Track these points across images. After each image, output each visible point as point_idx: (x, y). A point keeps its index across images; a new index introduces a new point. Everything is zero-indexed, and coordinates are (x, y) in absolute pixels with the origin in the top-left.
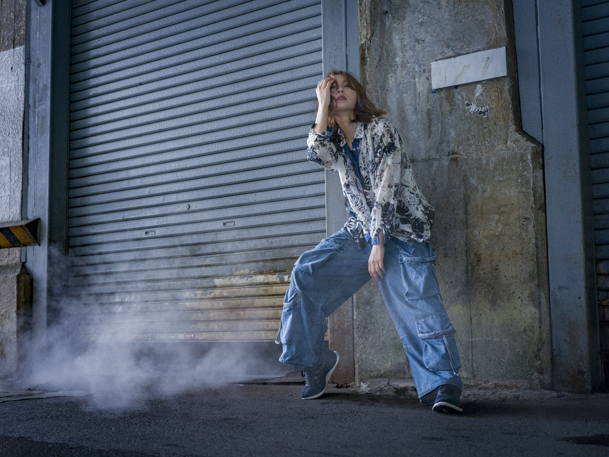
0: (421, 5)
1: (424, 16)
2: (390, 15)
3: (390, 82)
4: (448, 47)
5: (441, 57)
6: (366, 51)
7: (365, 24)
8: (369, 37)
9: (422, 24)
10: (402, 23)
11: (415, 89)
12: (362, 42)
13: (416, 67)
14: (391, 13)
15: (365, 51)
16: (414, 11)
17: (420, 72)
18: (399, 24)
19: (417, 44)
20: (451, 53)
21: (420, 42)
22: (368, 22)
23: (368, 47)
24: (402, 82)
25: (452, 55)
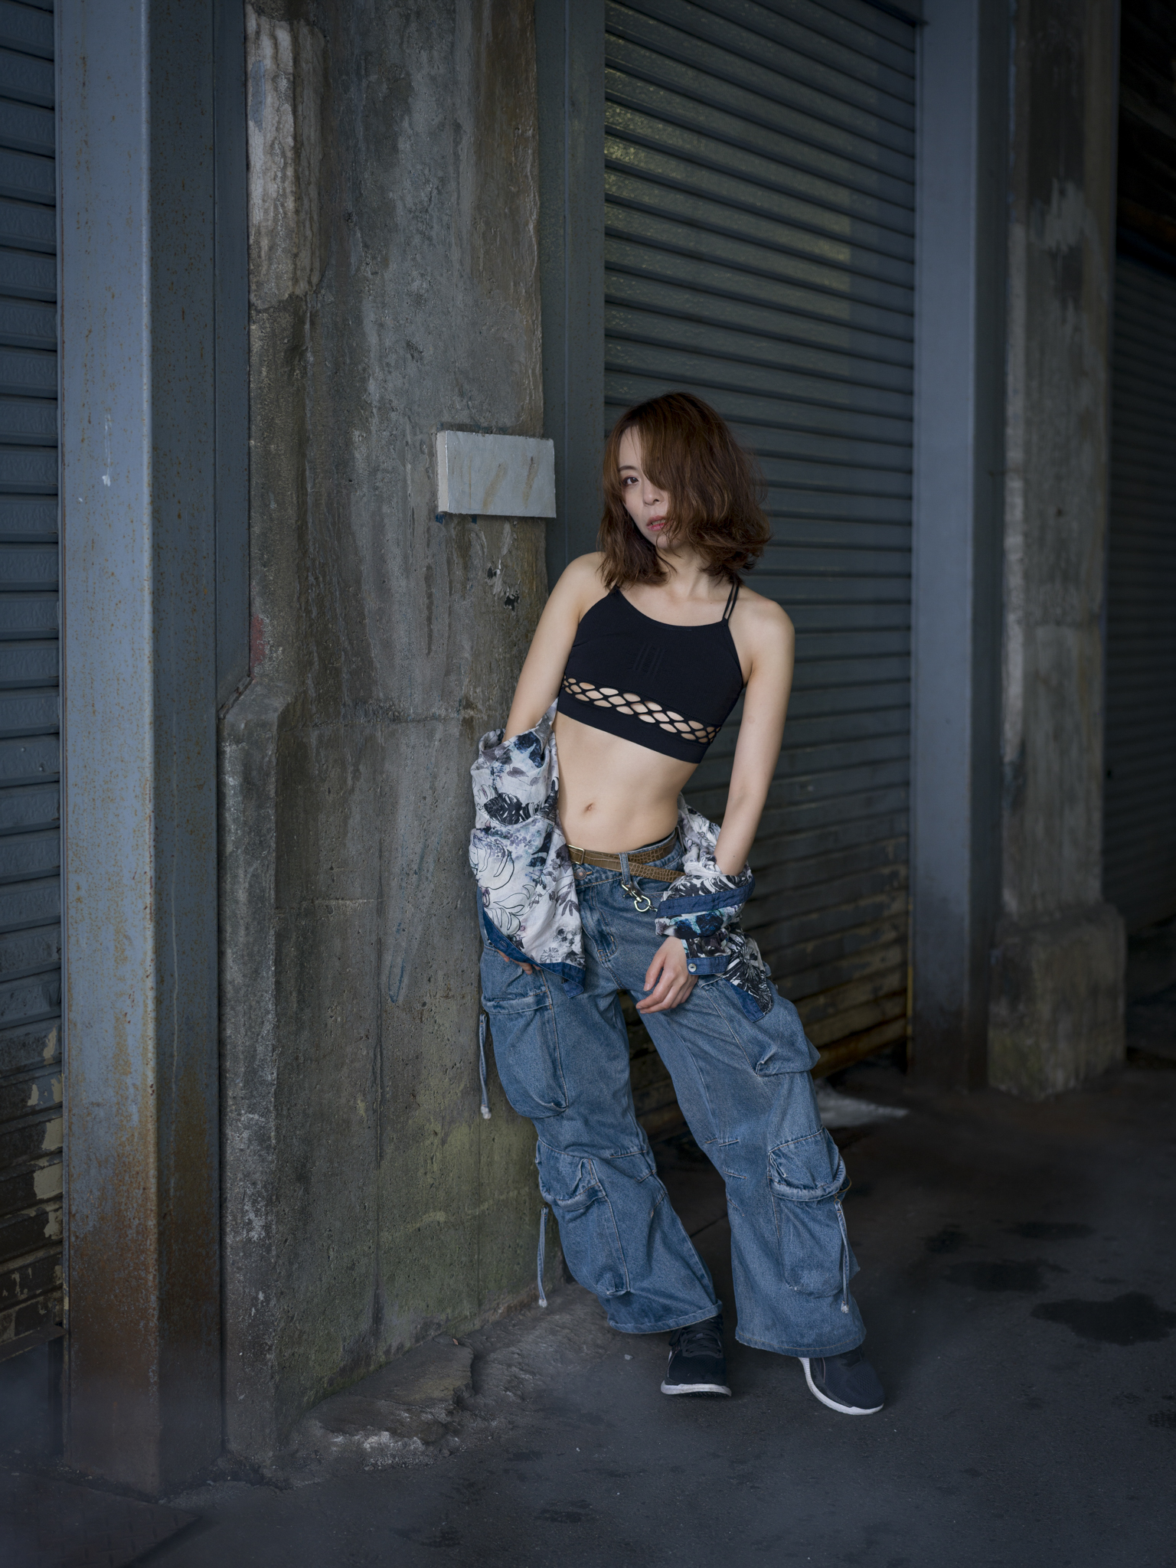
0: (417, 240)
1: (422, 275)
2: (359, 235)
3: (357, 455)
4: (462, 394)
5: (450, 420)
6: (307, 326)
7: (309, 233)
8: (315, 280)
9: (418, 300)
10: (383, 275)
11: (405, 498)
12: (298, 292)
13: (408, 428)
14: (361, 229)
15: (304, 323)
16: (405, 251)
17: (415, 447)
18: (376, 273)
19: (409, 356)
20: (463, 417)
21: (415, 355)
22: (316, 226)
23: (311, 313)
24: (382, 466)
25: (467, 421)
